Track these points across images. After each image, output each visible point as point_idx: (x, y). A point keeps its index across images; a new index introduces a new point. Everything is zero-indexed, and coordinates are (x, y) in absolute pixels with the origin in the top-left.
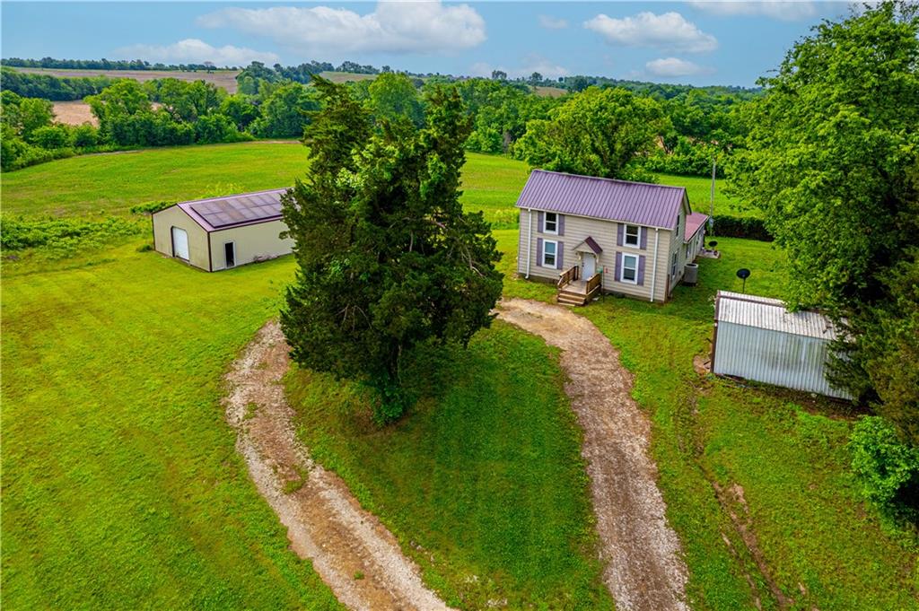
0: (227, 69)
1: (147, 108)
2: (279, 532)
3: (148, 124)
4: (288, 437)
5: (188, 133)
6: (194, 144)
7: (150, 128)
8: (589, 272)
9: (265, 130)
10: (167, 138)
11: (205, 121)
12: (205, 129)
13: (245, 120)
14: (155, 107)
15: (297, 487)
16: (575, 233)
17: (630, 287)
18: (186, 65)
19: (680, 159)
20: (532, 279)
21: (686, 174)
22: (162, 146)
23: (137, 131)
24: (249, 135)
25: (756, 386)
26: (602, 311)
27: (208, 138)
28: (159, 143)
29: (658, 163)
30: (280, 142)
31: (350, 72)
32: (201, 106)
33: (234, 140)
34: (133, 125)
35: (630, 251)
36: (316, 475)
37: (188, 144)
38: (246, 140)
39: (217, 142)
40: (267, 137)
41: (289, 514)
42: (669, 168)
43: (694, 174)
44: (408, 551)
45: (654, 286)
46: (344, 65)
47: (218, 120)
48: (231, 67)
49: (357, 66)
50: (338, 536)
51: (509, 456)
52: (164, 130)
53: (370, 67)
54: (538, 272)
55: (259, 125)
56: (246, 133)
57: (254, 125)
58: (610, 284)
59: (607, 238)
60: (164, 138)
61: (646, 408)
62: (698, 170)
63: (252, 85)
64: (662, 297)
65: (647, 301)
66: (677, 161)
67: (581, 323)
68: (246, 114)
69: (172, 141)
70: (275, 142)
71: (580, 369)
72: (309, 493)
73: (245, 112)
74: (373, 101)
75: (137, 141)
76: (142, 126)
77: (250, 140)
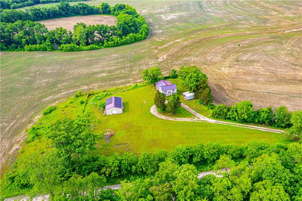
2: (179, 121)
16: (168, 92)
35: (173, 91)
44: (185, 118)
50: (181, 119)
59: (171, 91)
72: (177, 119)
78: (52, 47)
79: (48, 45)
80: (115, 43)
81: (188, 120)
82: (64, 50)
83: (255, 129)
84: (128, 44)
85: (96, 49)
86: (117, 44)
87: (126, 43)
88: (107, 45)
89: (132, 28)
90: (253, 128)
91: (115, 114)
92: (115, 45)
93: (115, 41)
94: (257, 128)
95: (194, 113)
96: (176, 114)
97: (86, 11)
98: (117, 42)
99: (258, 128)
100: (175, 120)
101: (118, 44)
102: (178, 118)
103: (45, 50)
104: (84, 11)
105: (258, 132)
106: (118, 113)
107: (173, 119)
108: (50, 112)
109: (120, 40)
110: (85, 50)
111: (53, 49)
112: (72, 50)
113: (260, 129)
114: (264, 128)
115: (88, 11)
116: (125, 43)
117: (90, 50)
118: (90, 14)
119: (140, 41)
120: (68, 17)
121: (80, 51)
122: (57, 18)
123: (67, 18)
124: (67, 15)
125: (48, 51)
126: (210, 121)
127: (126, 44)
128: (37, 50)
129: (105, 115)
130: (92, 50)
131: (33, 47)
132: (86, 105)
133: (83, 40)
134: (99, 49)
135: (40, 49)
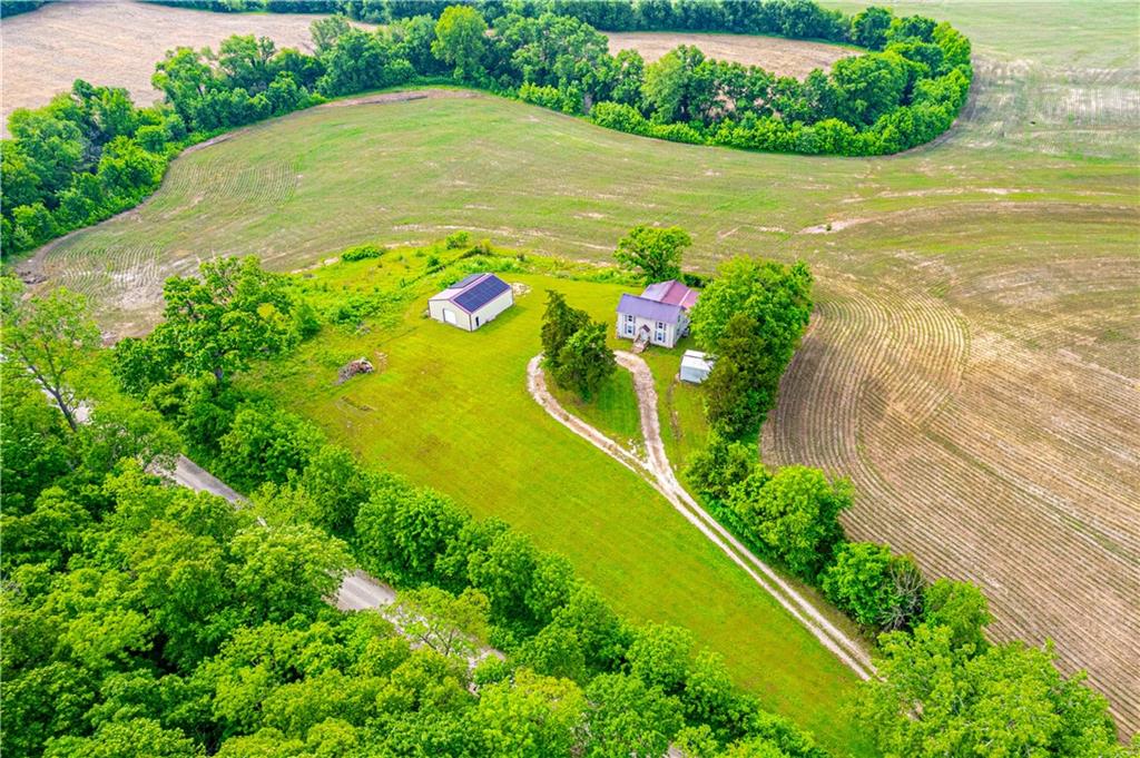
2: (569, 430)
4: (558, 407)
5: (265, 106)
7: (230, 107)
8: (645, 337)
9: (335, 87)
10: (247, 116)
12: (278, 98)
13: (311, 78)
15: (567, 419)
16: (640, 323)
17: (660, 343)
19: (745, 134)
20: (624, 338)
23: (217, 113)
24: (319, 97)
25: (691, 383)
26: (649, 354)
27: (284, 107)
30: (354, 100)
35: (660, 331)
36: (571, 416)
38: (318, 103)
39: (292, 111)
40: (337, 95)
41: (568, 425)
44: (599, 431)
45: (669, 343)
50: (582, 429)
51: (620, 408)
52: (244, 108)
54: (625, 336)
55: (327, 82)
56: (316, 95)
57: (321, 82)
58: (653, 341)
59: (652, 325)
61: (657, 392)
62: (760, 145)
64: (671, 346)
65: (665, 348)
67: (642, 361)
68: (309, 68)
69: (253, 118)
70: (349, 100)
71: (639, 380)
72: (571, 421)
73: (306, 66)
74: (442, 44)
75: (220, 123)
76: (222, 107)
77: (323, 102)
78: (578, 103)
79: (571, 95)
80: (754, 137)
81: (599, 441)
82: (599, 120)
83: (797, 614)
84: (802, 153)
85: (687, 142)
86: (762, 142)
87: (795, 147)
88: (727, 137)
89: (859, 101)
90: (792, 609)
91: (451, 325)
92: (752, 144)
93: (756, 130)
94: (809, 618)
95: (651, 432)
96: (586, 405)
97: (801, 25)
98: (763, 135)
99: (815, 623)
100: (562, 421)
101: (766, 145)
102: (577, 420)
103: (557, 106)
104: (794, 25)
105: (798, 636)
106: (459, 326)
107: (560, 415)
108: (358, 258)
109: (775, 132)
110: (652, 136)
111: (577, 110)
112: (618, 124)
113: (815, 631)
114: (845, 641)
115: (808, 25)
116: (792, 148)
117: (669, 139)
118: (813, 36)
119: (858, 155)
120: (739, 33)
121: (639, 133)
122: (706, 32)
123: (735, 37)
124: (738, 29)
125: (566, 113)
126: (667, 487)
127: (793, 152)
128: (541, 103)
129: (427, 317)
130: (673, 141)
131: (537, 91)
132: (431, 273)
133: (664, 101)
134: (697, 144)
135: (549, 102)
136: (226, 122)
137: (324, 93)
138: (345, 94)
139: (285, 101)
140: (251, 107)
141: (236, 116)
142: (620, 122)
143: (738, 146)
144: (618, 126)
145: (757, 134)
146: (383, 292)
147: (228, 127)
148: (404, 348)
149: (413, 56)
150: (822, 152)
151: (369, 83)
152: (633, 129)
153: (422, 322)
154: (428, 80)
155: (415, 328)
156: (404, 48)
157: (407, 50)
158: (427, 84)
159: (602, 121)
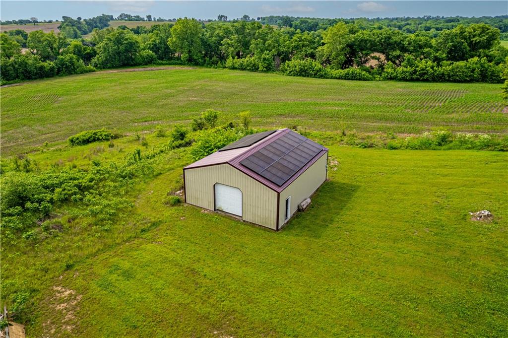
0: (45, 22)
1: (19, 52)
3: (24, 64)
5: (52, 69)
6: (57, 76)
7: (26, 67)
9: (103, 63)
10: (38, 74)
11: (63, 59)
12: (63, 65)
13: (88, 57)
14: (24, 51)
18: (17, 20)
19: (408, 70)
21: (412, 80)
22: (36, 79)
23: (16, 70)
24: (92, 67)
27: (66, 71)
28: (33, 77)
29: (392, 74)
30: (115, 71)
31: (126, 20)
32: (55, 49)
33: (84, 72)
34: (12, 65)
37: (53, 77)
38: (91, 71)
39: (72, 74)
40: (104, 68)
42: (400, 76)
43: (417, 80)
46: (121, 16)
47: (71, 59)
48: (47, 21)
49: (130, 16)
52: (36, 68)
53: (138, 17)
55: (98, 60)
56: (90, 67)
57: (94, 60)
60: (37, 74)
62: (421, 77)
63: (72, 32)
66: (407, 72)
68: (87, 53)
69: (42, 75)
70: (111, 71)
73: (86, 52)
74: (174, 39)
75: (18, 77)
76: (20, 66)
77: (94, 71)
78: (269, 64)
79: (264, 59)
80: (415, 72)
82: (288, 72)
85: (360, 80)
87: (449, 77)
93: (417, 67)
98: (423, 70)
101: (425, 77)
103: (255, 68)
109: (432, 67)
111: (270, 69)
116: (447, 78)
117: (346, 78)
125: (261, 72)
128: (242, 68)
129: (178, 202)
130: (349, 79)
131: (238, 62)
132: (178, 147)
133: (338, 55)
134: (368, 80)
135: (248, 66)
136: (21, 76)
137: (96, 66)
138: (109, 68)
139: (67, 67)
140: (42, 68)
141: (30, 72)
142: (305, 71)
143: (404, 79)
144: (304, 73)
145: (418, 69)
146: (106, 166)
147: (23, 79)
148: (128, 275)
149: (155, 48)
150: (472, 80)
151: (126, 62)
152: (316, 74)
153: (168, 213)
154: (164, 62)
155: (154, 224)
156: (150, 44)
157: (152, 46)
158: (163, 64)
159: (290, 72)
